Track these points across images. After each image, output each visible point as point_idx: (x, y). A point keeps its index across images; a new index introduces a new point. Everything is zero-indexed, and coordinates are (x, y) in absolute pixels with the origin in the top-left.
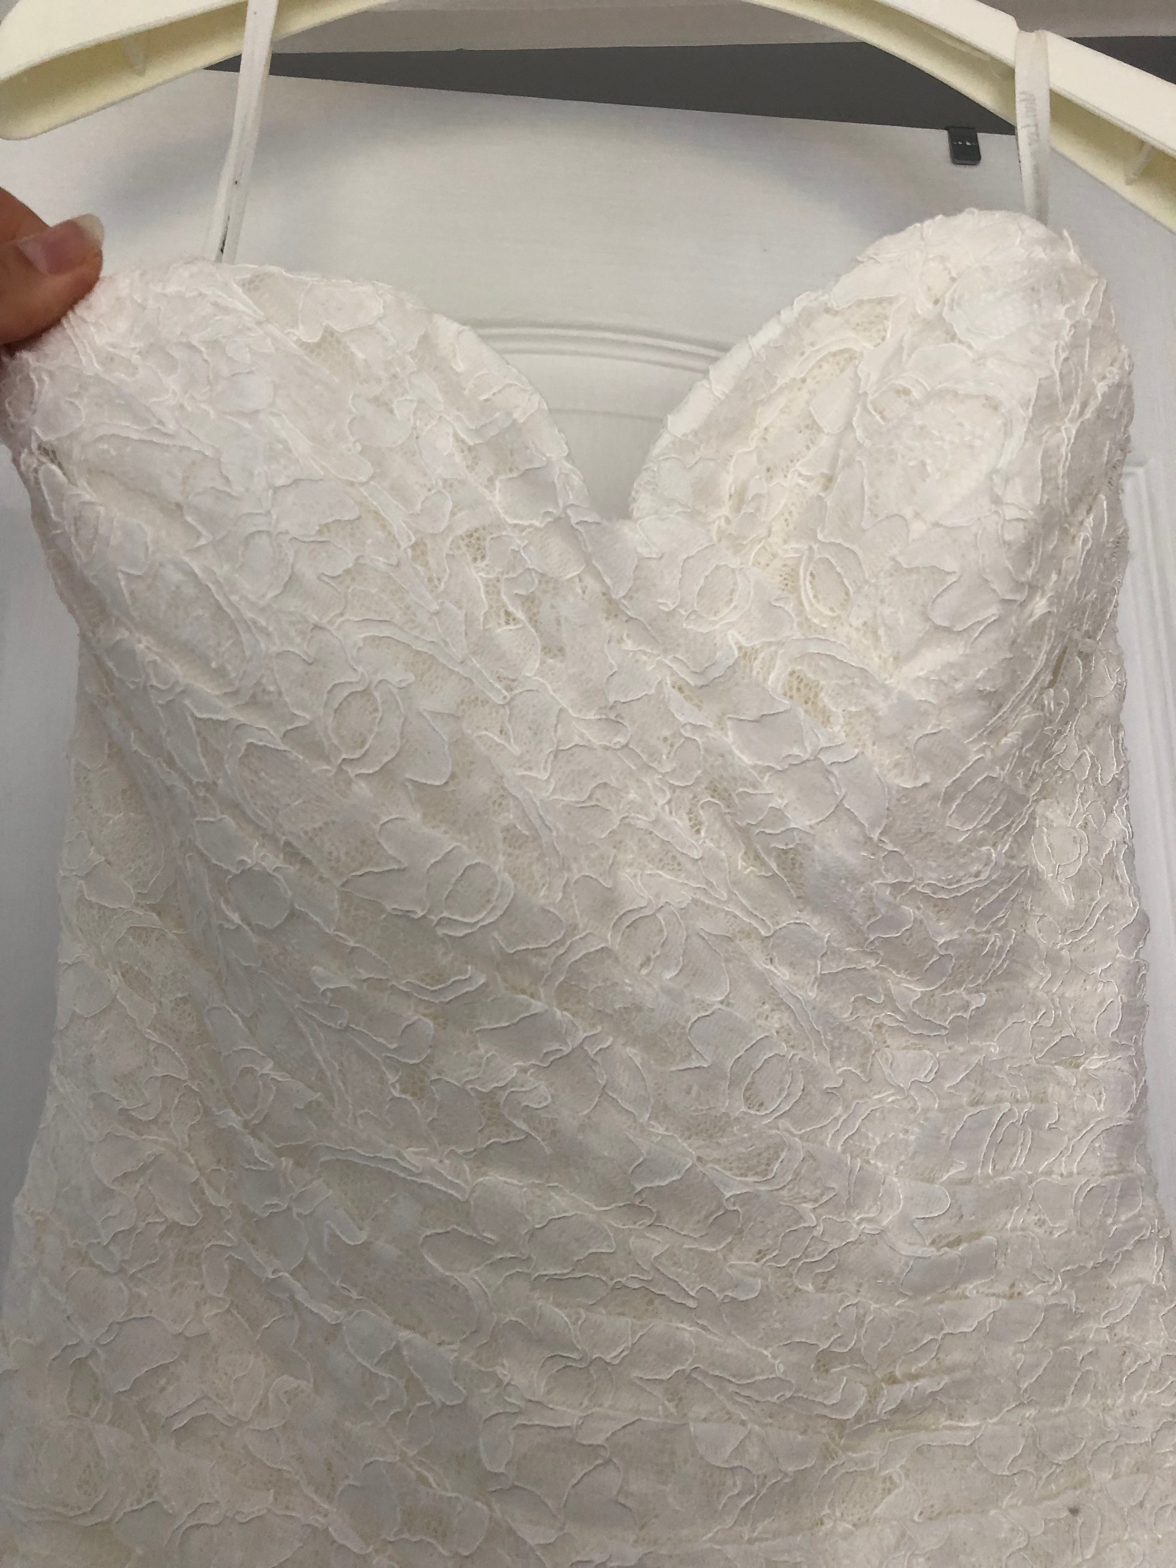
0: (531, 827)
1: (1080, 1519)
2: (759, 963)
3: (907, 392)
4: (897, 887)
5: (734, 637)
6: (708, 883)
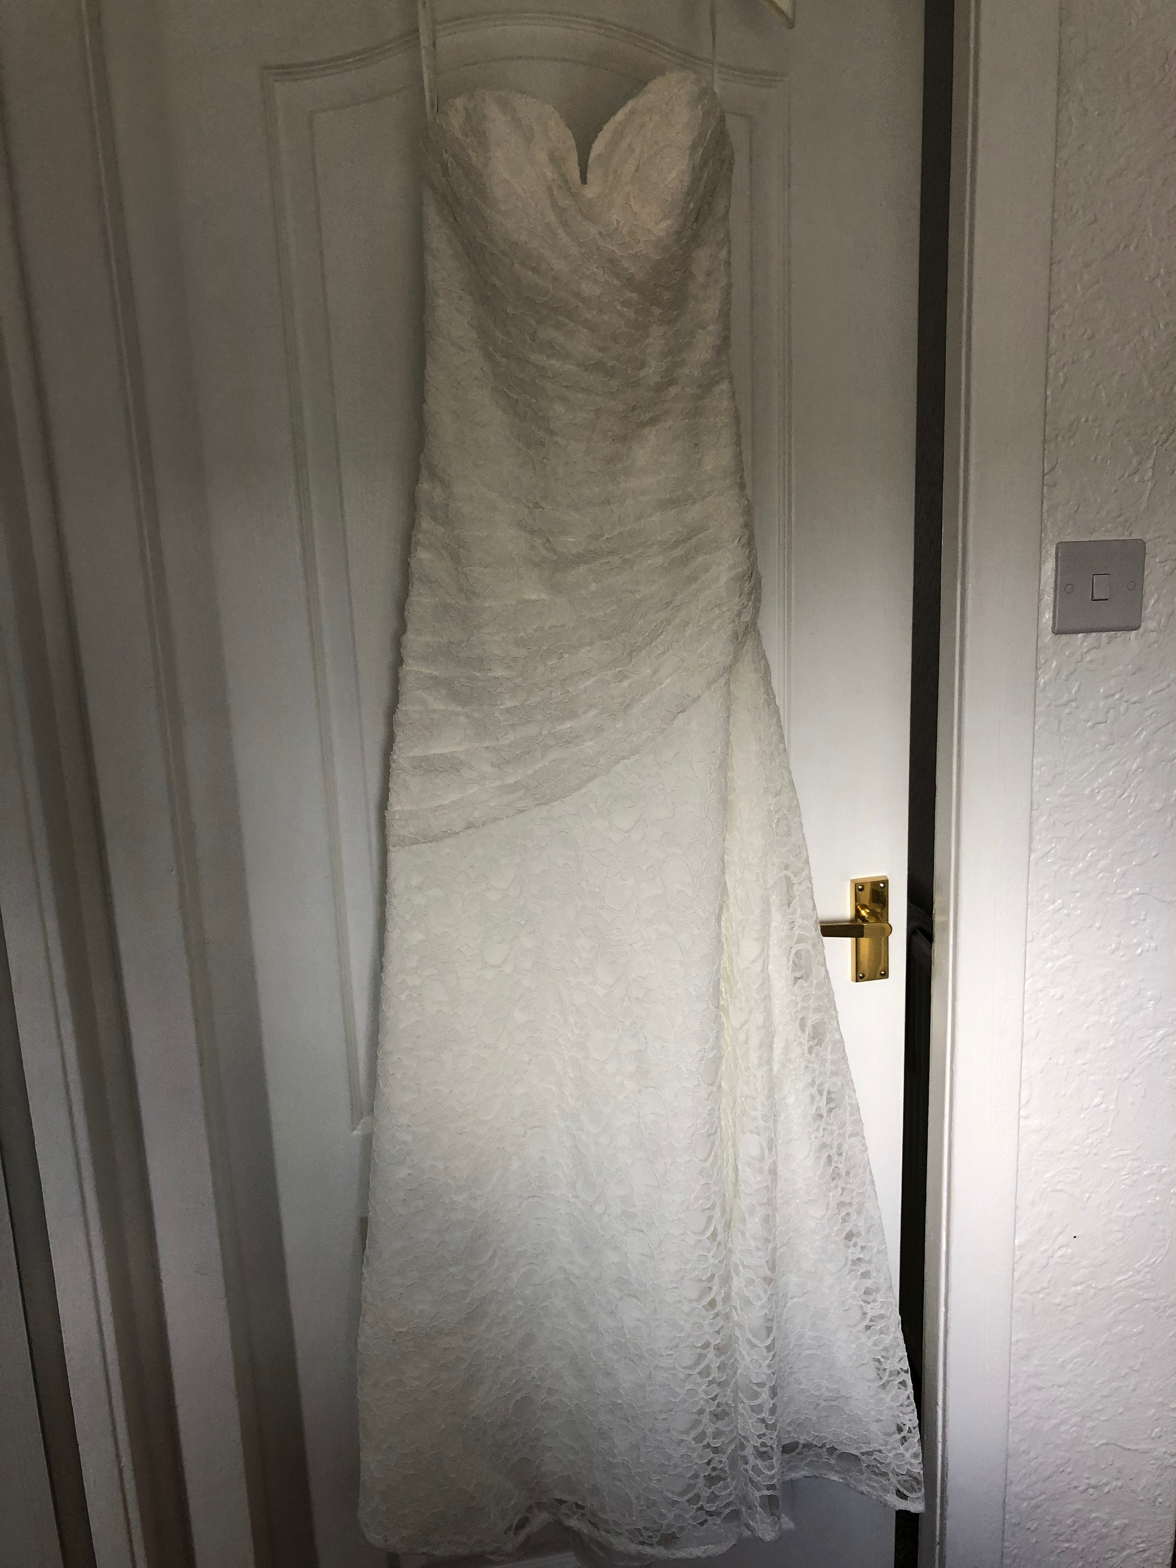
0: (558, 276)
1: (697, 447)
2: (619, 308)
3: (659, 143)
5: (615, 217)
6: (606, 288)
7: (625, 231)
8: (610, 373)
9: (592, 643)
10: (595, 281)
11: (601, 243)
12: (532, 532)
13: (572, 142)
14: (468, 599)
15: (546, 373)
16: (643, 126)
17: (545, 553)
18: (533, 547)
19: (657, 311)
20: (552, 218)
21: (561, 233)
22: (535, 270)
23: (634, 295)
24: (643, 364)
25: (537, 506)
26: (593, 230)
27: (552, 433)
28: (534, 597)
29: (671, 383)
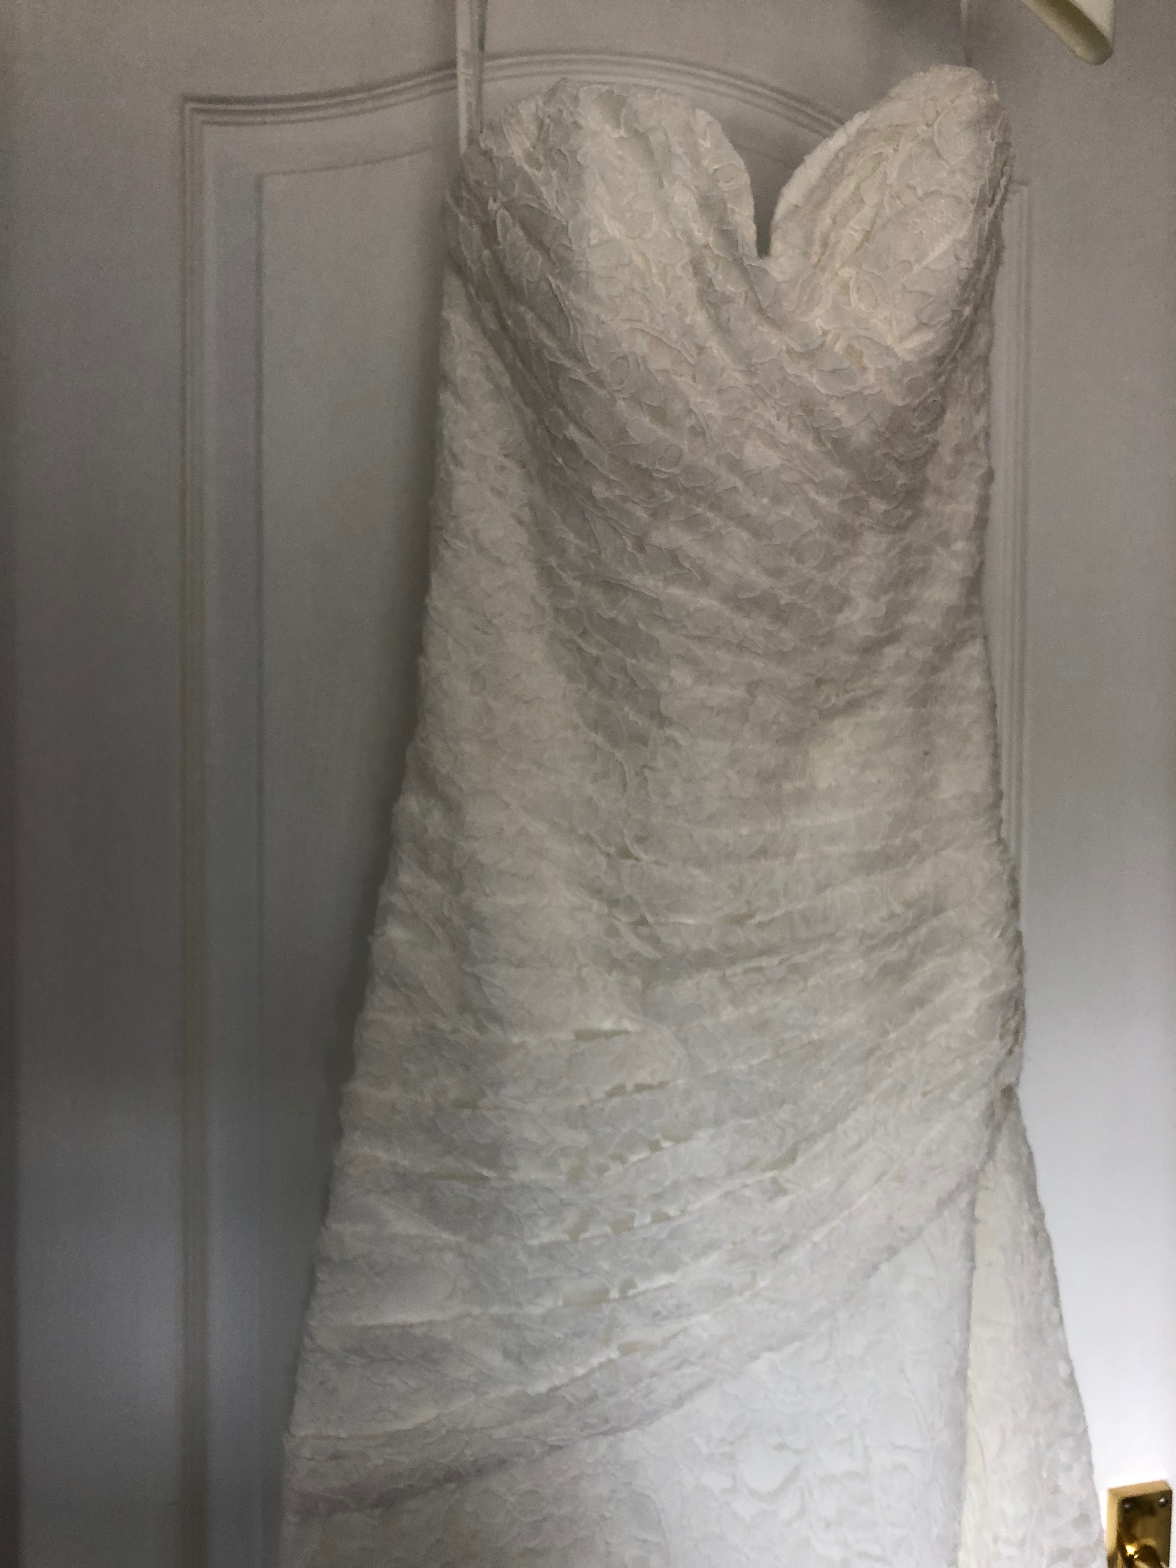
0: (702, 427)
1: (928, 757)
2: (812, 495)
3: (914, 188)
4: (885, 455)
5: (819, 323)
6: (792, 456)
7: (838, 347)
8: (781, 615)
9: (718, 1122)
10: (774, 443)
11: (791, 369)
12: (614, 903)
13: (745, 179)
14: (481, 1028)
15: (661, 609)
16: (879, 158)
17: (635, 944)
18: (613, 932)
19: (878, 506)
20: (699, 318)
21: (714, 346)
22: (660, 414)
23: (841, 473)
24: (846, 601)
25: (626, 854)
26: (776, 341)
27: (663, 721)
28: (608, 1025)
29: (892, 638)
